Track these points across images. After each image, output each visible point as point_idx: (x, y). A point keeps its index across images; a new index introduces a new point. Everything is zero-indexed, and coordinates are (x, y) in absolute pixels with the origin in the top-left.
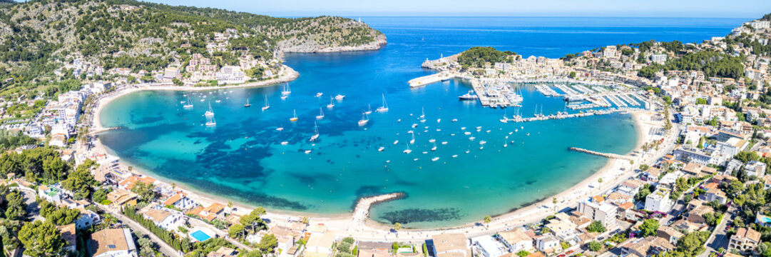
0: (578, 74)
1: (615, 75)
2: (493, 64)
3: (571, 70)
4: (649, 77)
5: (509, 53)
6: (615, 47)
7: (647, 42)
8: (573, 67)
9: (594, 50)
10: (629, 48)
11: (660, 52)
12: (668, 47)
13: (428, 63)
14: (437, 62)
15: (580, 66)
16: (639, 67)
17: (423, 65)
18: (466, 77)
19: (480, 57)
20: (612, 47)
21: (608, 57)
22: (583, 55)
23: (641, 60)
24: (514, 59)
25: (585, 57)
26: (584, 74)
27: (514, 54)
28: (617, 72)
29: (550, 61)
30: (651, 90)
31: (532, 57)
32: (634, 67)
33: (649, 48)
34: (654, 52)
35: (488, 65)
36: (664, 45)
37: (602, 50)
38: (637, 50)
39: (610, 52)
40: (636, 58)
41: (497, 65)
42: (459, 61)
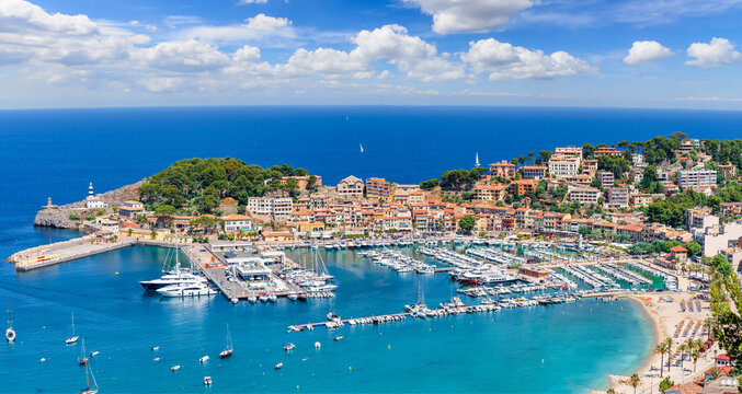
0: (481, 223)
1: (585, 220)
2: (243, 203)
3: (461, 211)
4: (673, 222)
5: (287, 171)
6: (579, 150)
7: (665, 138)
8: (467, 204)
9: (522, 161)
10: (617, 152)
11: (701, 165)
12: (720, 156)
13: (51, 213)
14: (77, 208)
15: (486, 201)
16: (646, 202)
17: (38, 220)
18: (168, 241)
19: (205, 185)
20: (569, 150)
21: (560, 177)
22: (494, 173)
23: (650, 182)
24: (302, 184)
25: (499, 180)
26: (498, 222)
27: (301, 174)
28: (589, 214)
29: (399, 190)
30: (680, 248)
31: (351, 179)
32: (631, 201)
33: (671, 155)
34: (684, 164)
35: (228, 207)
36: (710, 148)
37: (544, 158)
38: (638, 159)
39: (566, 165)
40: (638, 179)
41: (253, 204)
42: (148, 197)
